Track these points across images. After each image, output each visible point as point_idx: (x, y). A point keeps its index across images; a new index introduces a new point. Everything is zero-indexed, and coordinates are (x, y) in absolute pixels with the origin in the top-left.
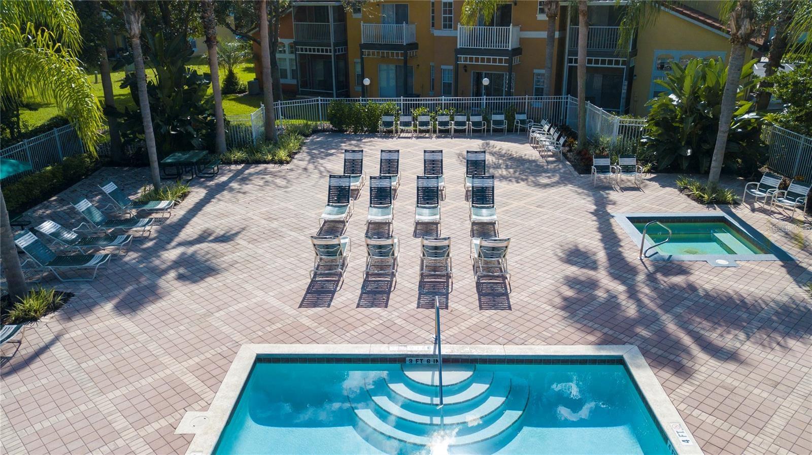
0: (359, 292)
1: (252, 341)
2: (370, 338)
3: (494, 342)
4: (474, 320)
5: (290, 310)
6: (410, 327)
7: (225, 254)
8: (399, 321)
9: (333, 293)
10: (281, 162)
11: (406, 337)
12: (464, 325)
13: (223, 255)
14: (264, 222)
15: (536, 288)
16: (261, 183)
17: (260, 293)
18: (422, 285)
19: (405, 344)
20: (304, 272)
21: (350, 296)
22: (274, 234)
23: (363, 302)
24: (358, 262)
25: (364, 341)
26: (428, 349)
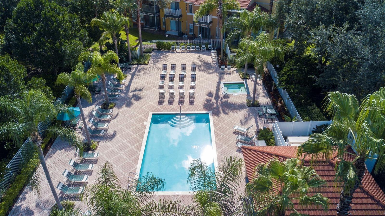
0: (168, 102)
1: (151, 111)
2: (170, 111)
3: (190, 111)
4: (187, 107)
5: (156, 106)
6: (177, 109)
7: (141, 94)
8: (175, 108)
9: (163, 102)
10: (146, 64)
11: (176, 110)
12: (185, 108)
13: (140, 94)
14: (147, 85)
15: (199, 101)
16: (143, 72)
17: (150, 102)
18: (179, 100)
19: (176, 111)
20: (157, 98)
21: (166, 103)
22: (149, 88)
23: (169, 104)
24: (167, 95)
25: (169, 111)
26: (179, 112)
